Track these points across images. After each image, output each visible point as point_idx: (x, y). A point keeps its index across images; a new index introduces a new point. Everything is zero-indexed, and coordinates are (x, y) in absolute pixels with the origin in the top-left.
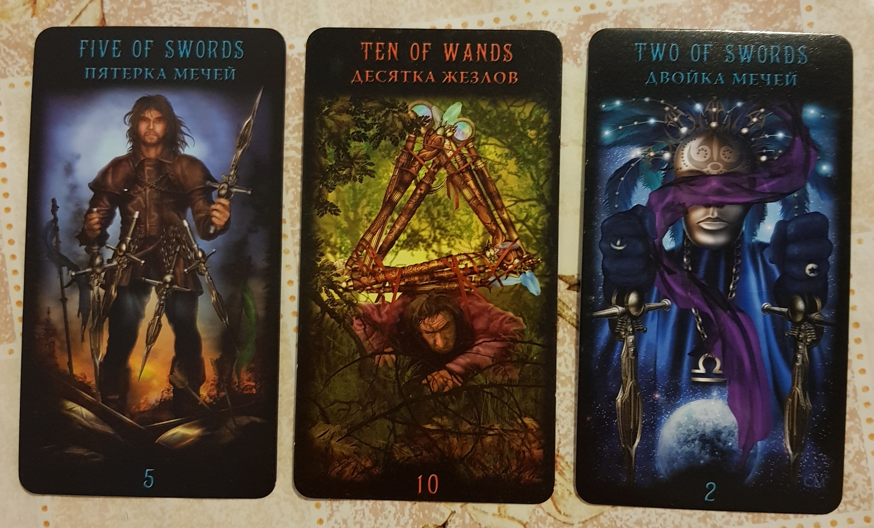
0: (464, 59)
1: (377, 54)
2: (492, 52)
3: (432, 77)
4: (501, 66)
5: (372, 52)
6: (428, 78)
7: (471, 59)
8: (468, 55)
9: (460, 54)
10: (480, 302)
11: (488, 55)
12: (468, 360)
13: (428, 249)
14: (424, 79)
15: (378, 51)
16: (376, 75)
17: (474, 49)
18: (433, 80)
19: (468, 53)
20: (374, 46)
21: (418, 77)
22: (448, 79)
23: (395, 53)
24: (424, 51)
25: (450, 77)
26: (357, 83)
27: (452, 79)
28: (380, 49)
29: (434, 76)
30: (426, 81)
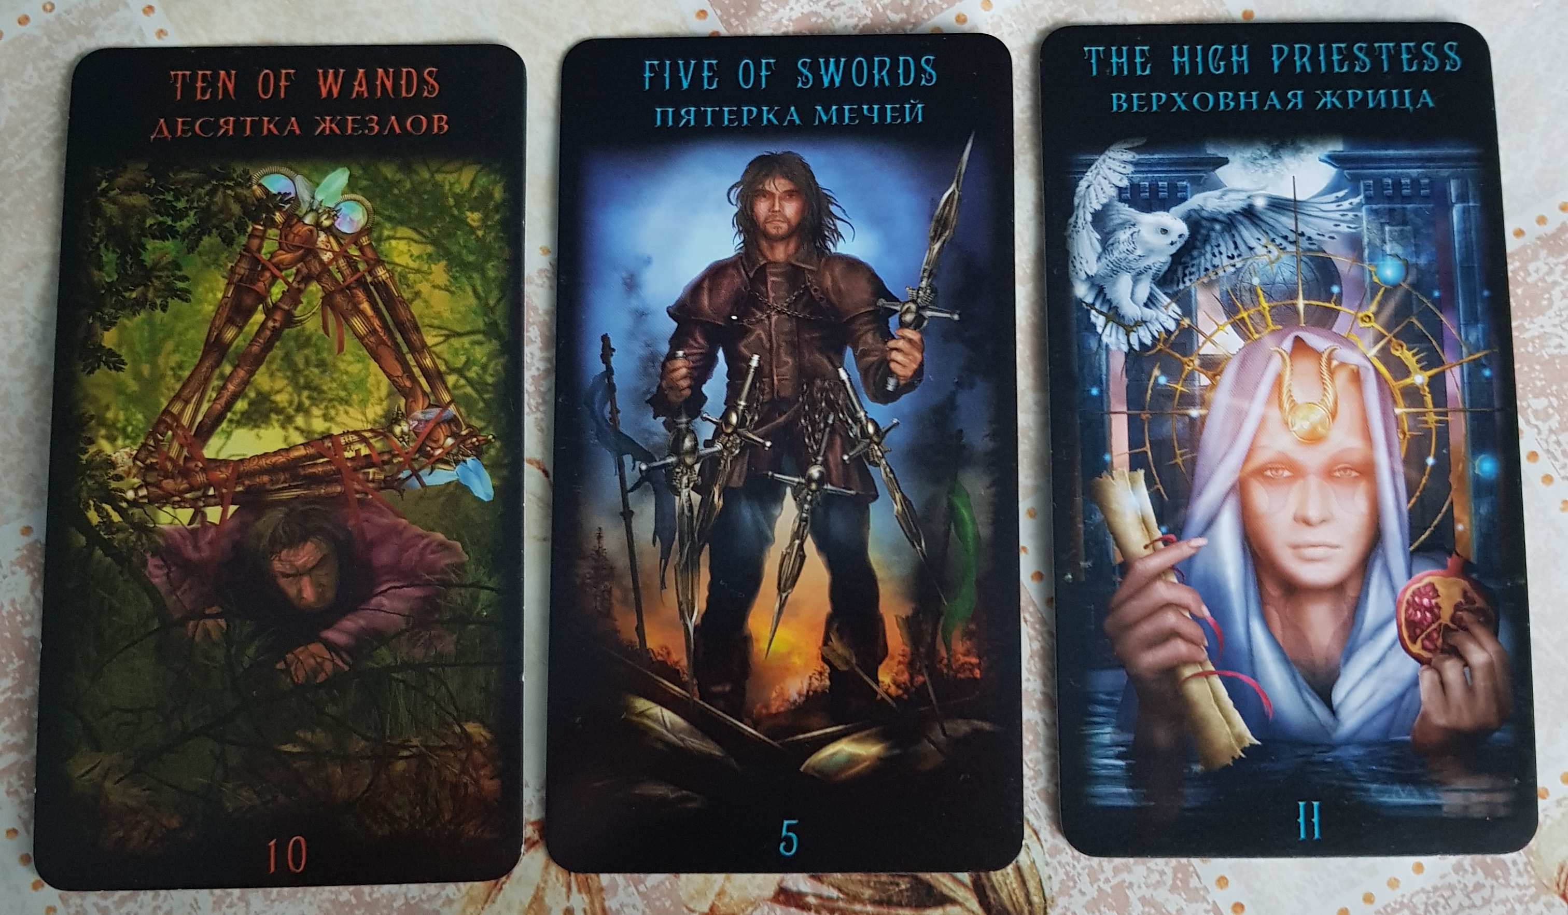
0: (354, 95)
1: (199, 91)
2: (403, 82)
3: (296, 127)
4: (419, 105)
5: (189, 86)
6: (289, 128)
7: (366, 95)
8: (359, 88)
9: (347, 86)
10: (382, 516)
11: (396, 86)
12: (362, 622)
13: (288, 426)
14: (281, 129)
15: (199, 84)
16: (195, 123)
17: (371, 78)
18: (298, 132)
19: (360, 85)
20: (194, 77)
21: (271, 126)
22: (324, 128)
23: (231, 86)
24: (283, 83)
25: (327, 125)
26: (161, 141)
27: (331, 129)
28: (203, 82)
29: (298, 123)
30: (286, 133)
